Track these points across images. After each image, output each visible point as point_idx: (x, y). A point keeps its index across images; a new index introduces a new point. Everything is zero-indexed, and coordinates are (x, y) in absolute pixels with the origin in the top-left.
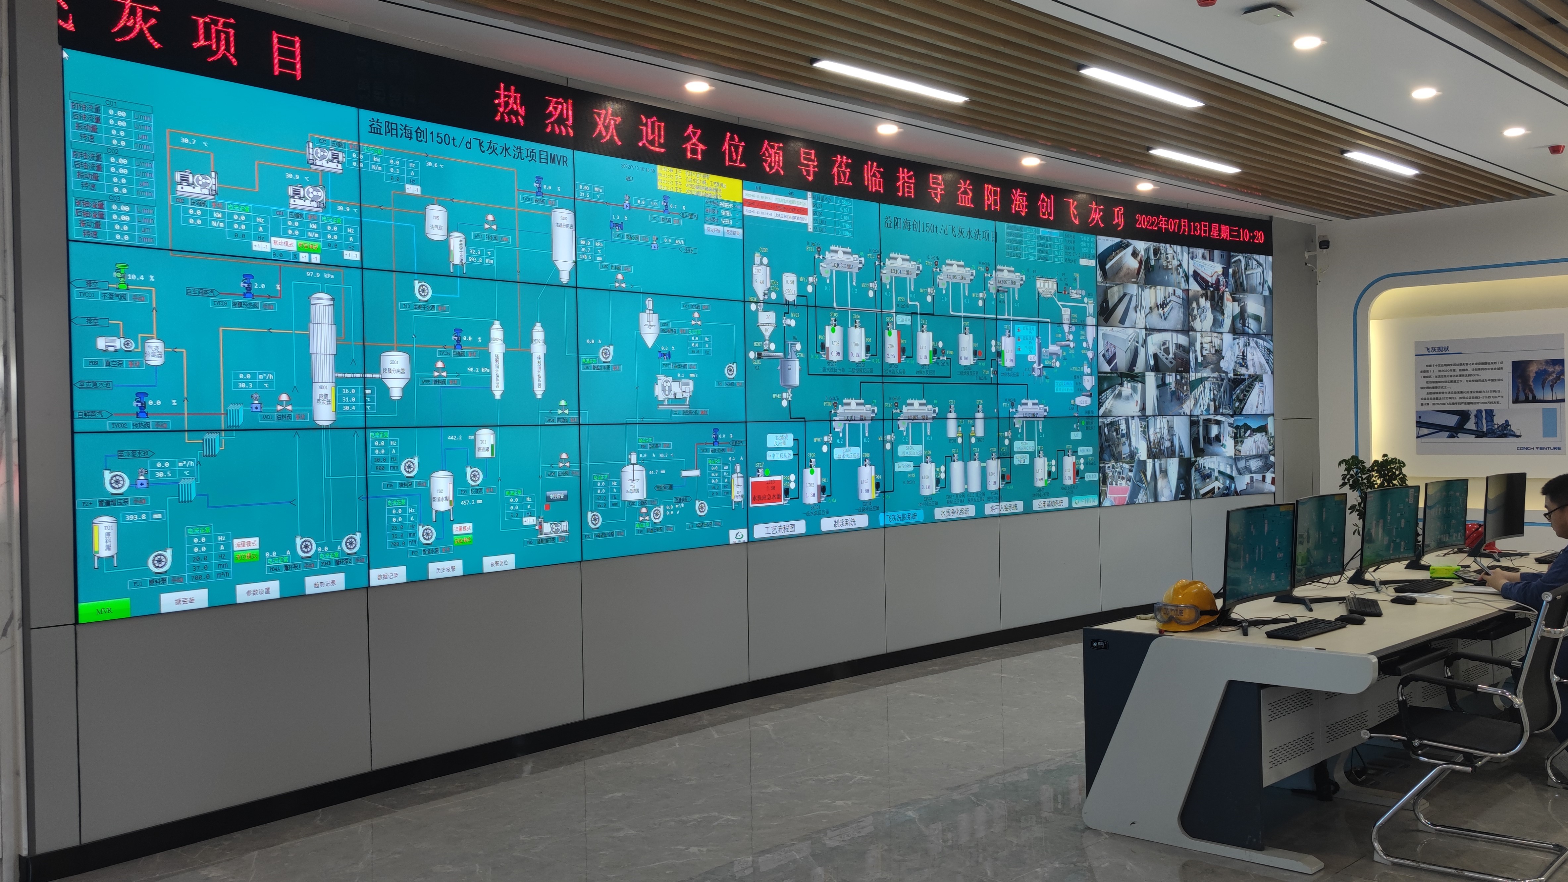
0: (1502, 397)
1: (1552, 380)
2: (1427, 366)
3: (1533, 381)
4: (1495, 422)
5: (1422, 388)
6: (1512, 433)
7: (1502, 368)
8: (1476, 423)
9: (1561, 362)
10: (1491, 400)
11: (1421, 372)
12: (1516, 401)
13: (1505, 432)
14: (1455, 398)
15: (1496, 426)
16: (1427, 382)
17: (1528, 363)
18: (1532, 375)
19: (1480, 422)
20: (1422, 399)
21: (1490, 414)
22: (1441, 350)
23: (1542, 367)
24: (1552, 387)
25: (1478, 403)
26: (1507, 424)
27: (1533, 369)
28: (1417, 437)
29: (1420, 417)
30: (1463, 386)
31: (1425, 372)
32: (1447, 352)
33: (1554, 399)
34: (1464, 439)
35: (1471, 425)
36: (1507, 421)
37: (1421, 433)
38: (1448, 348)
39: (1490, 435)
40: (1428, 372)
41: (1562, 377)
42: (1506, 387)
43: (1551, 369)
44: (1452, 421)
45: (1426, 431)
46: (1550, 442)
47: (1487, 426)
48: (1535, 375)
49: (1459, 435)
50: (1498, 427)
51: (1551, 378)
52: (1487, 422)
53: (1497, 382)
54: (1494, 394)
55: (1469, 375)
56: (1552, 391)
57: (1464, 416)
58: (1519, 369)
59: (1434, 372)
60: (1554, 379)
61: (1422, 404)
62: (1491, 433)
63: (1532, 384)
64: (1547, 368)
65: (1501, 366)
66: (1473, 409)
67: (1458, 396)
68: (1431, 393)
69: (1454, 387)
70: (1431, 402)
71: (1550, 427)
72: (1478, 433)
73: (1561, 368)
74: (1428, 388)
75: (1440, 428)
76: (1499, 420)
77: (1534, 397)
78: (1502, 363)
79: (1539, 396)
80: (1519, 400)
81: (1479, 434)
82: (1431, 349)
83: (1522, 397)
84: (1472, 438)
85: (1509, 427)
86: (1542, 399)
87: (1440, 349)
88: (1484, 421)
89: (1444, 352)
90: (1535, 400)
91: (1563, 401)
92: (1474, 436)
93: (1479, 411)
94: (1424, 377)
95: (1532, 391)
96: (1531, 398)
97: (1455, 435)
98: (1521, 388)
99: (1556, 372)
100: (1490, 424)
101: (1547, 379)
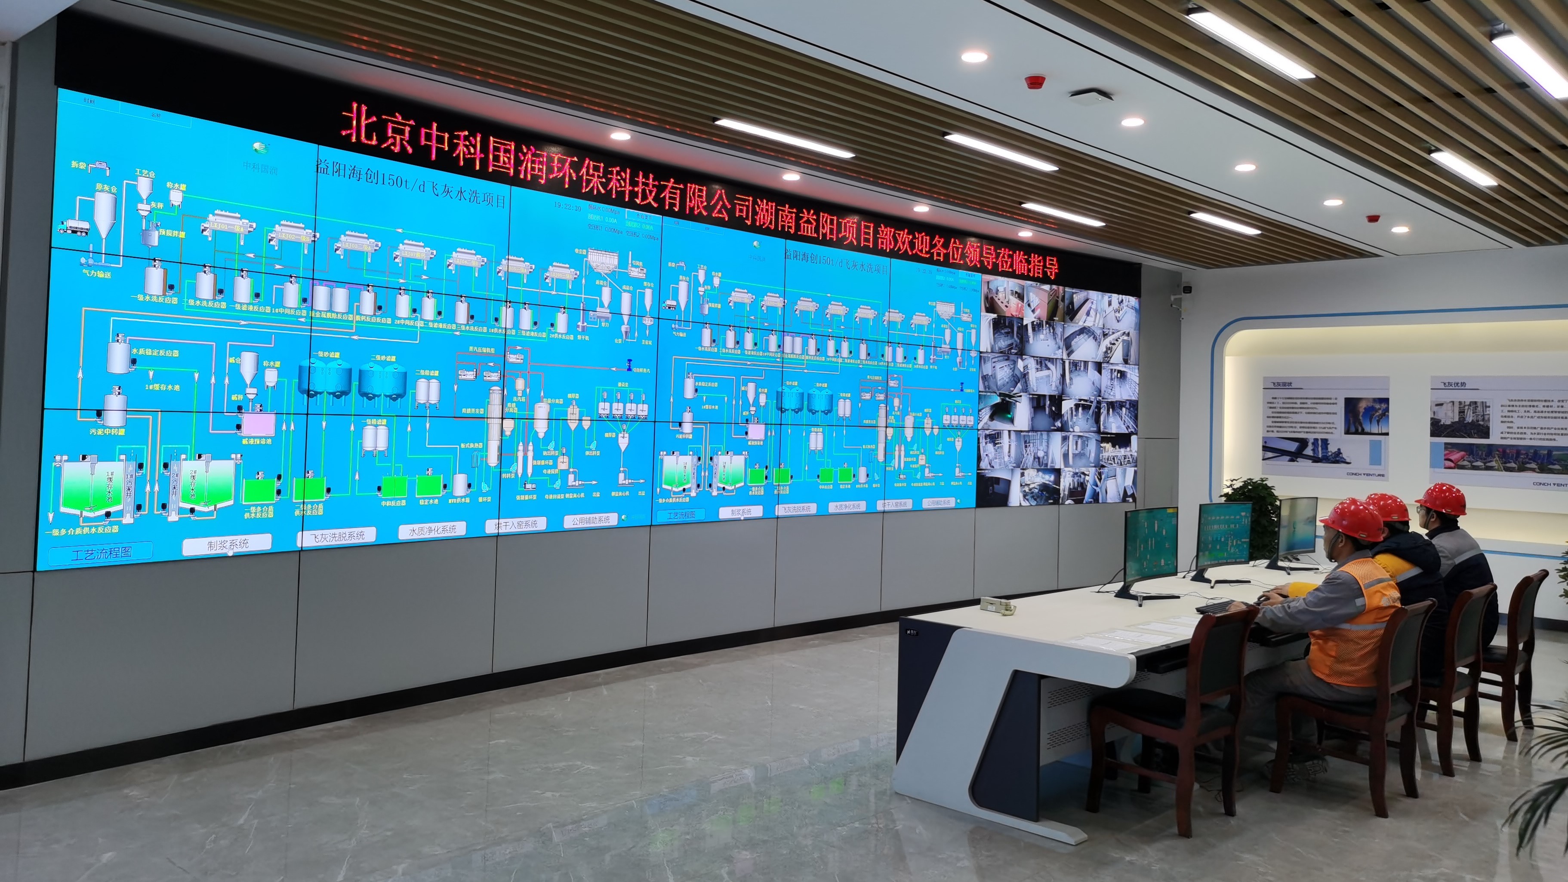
0: (1336, 428)
1: (1378, 416)
2: (1273, 398)
3: (1362, 416)
4: (1329, 450)
5: (1268, 417)
6: (1344, 460)
7: (1336, 404)
8: (1313, 450)
9: (1386, 401)
10: (1326, 430)
11: (1268, 403)
12: (1347, 432)
13: (1337, 459)
14: (1295, 427)
15: (1330, 454)
16: (1273, 412)
17: (1358, 400)
18: (1362, 410)
19: (1316, 449)
20: (1268, 427)
21: (1325, 442)
22: (1286, 385)
23: (1370, 404)
24: (1378, 422)
25: (1315, 433)
26: (1339, 452)
27: (1363, 406)
28: (1263, 460)
29: (1265, 442)
30: (1303, 417)
31: (1271, 403)
32: (1290, 387)
33: (1380, 432)
34: (1302, 463)
35: (1309, 451)
36: (1339, 449)
37: (1267, 456)
38: (1291, 383)
39: (1324, 461)
40: (1273, 403)
41: (1387, 414)
42: (1339, 420)
43: (1377, 406)
44: (1293, 447)
45: (1270, 454)
46: (1376, 469)
47: (1322, 453)
48: (1363, 411)
49: (1298, 459)
50: (1331, 455)
51: (1377, 414)
52: (1322, 449)
53: (1332, 415)
54: (1328, 426)
55: (1308, 408)
56: (1378, 425)
57: (1303, 443)
58: (1351, 404)
59: (1279, 404)
60: (1380, 415)
61: (1268, 431)
62: (1326, 459)
63: (1361, 418)
64: (1374, 405)
65: (1335, 401)
66: (1311, 437)
67: (1298, 425)
68: (1275, 422)
69: (1295, 418)
70: (1275, 429)
71: (1376, 457)
72: (1314, 458)
73: (1386, 406)
74: (1273, 417)
75: (1282, 453)
76: (1332, 449)
77: (1363, 429)
78: (1336, 399)
79: (1367, 429)
80: (1350, 432)
81: (1316, 460)
82: (1276, 384)
83: (1353, 429)
84: (1309, 463)
85: (1341, 455)
86: (1369, 431)
87: (1284, 384)
88: (1320, 449)
89: (1287, 387)
90: (1363, 433)
91: (1387, 434)
92: (1311, 461)
93: (1316, 440)
94: (1270, 408)
95: (1361, 425)
96: (1360, 430)
97: (1294, 459)
98: (1351, 421)
99: (1382, 409)
100: (1324, 451)
101: (1374, 415)
